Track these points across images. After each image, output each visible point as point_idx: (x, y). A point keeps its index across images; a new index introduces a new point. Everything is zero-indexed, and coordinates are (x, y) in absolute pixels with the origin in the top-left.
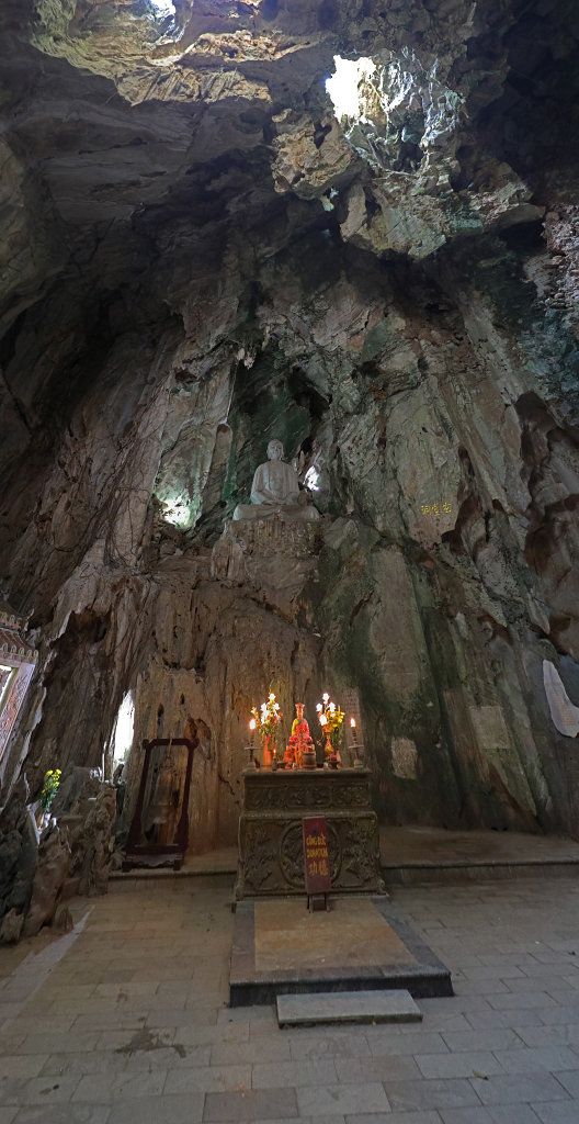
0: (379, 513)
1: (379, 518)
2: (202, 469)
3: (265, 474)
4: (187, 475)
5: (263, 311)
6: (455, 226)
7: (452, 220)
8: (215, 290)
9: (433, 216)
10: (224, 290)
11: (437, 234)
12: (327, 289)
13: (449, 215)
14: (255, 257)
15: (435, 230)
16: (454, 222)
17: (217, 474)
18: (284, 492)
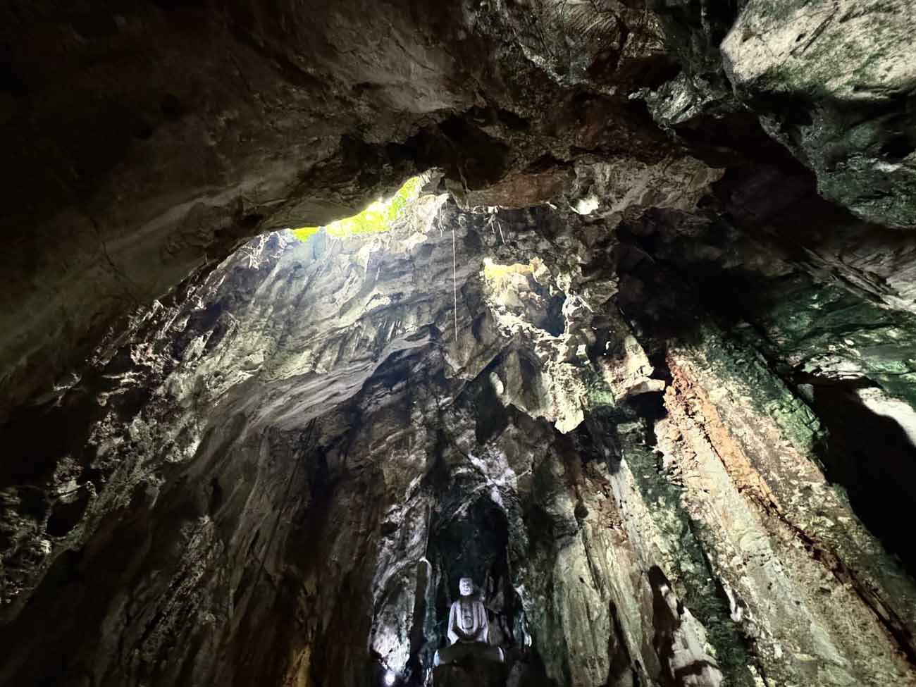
0: (548, 661)
1: (548, 666)
2: (408, 612)
3: (459, 612)
4: (396, 622)
5: (448, 453)
6: (592, 399)
7: (590, 391)
8: (407, 444)
9: (574, 386)
10: (414, 443)
11: (577, 410)
12: (497, 436)
13: (587, 385)
14: (437, 406)
15: (576, 405)
16: (591, 394)
17: (420, 607)
18: (475, 629)
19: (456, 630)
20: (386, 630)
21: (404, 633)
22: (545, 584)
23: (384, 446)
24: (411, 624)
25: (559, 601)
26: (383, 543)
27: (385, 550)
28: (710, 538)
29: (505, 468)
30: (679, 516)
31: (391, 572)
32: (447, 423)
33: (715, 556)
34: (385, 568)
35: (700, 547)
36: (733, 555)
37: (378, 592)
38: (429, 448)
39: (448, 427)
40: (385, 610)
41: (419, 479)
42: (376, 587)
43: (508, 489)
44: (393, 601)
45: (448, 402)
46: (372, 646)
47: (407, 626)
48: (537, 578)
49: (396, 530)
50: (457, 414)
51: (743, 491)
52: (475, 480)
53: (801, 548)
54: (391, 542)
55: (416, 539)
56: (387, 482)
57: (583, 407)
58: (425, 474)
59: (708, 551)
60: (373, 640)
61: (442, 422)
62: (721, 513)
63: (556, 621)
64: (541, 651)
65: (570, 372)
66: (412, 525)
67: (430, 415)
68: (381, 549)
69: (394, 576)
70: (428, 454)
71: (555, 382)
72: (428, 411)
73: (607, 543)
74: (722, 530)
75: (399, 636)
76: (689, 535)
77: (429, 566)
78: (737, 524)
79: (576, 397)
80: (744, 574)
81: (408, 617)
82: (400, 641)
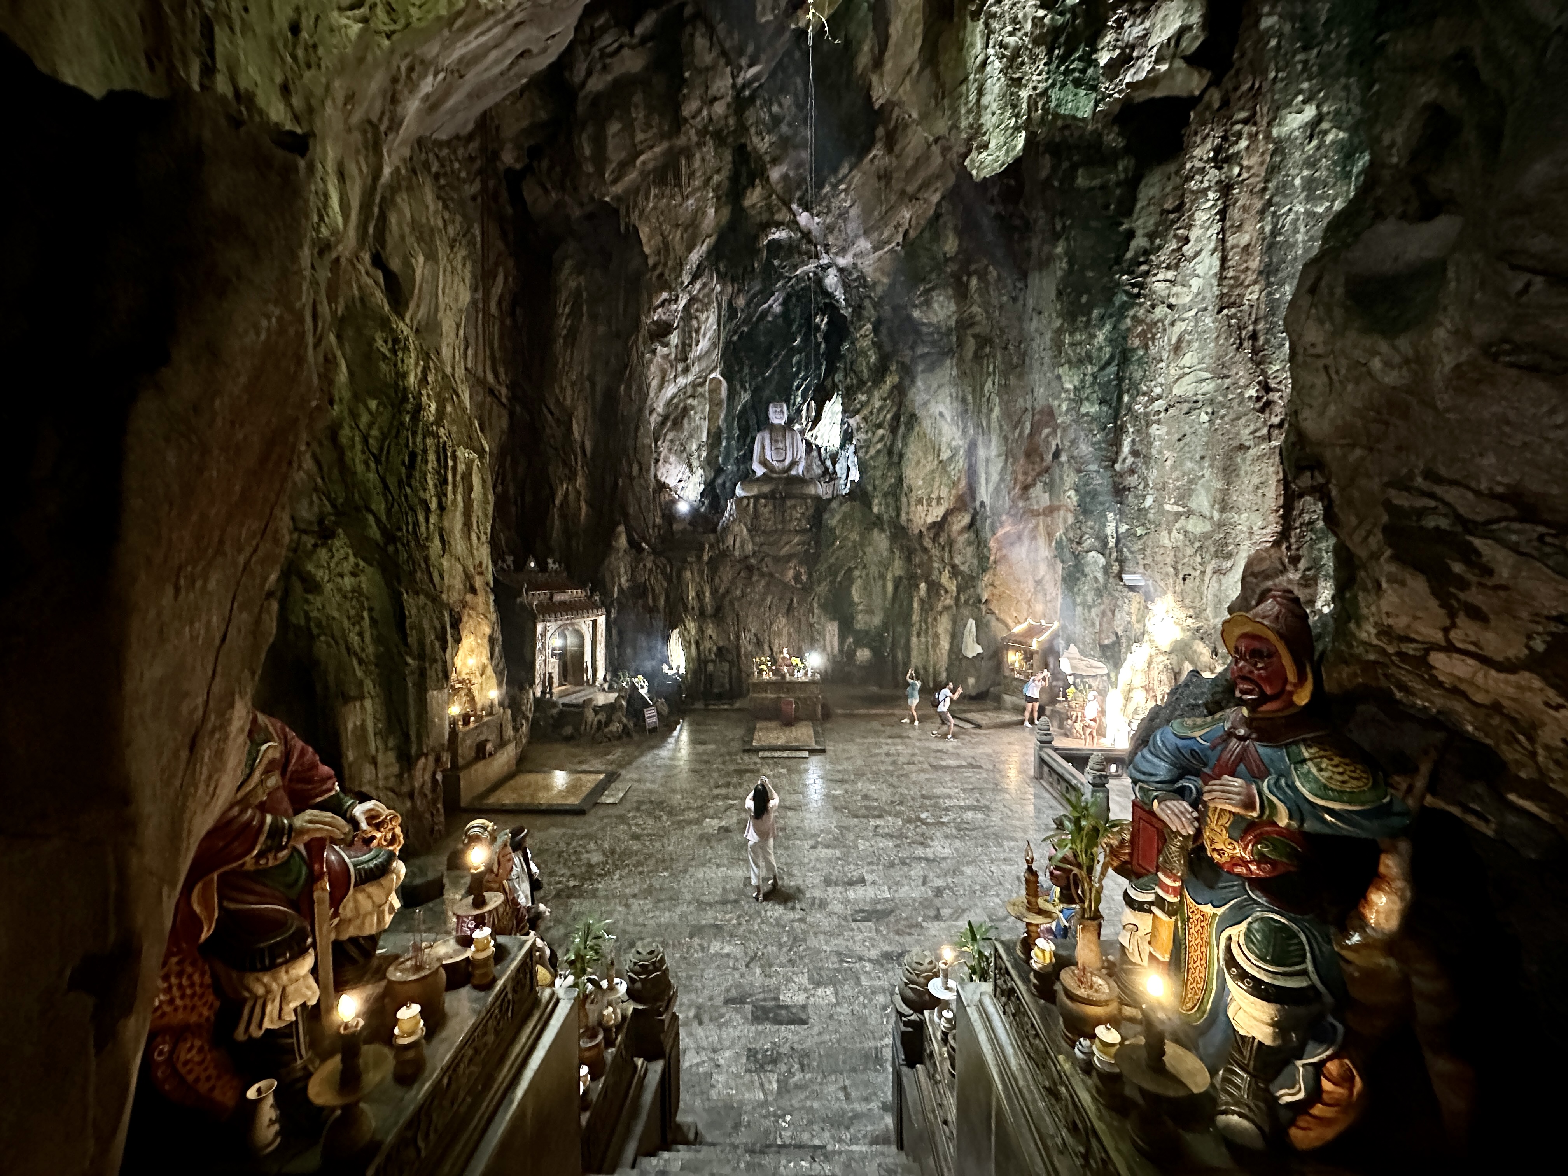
0: (877, 497)
2: (698, 440)
3: (767, 442)
4: (684, 451)
5: (754, 197)
6: (1053, 105)
7: (1053, 85)
8: (677, 176)
9: (1025, 68)
10: (691, 175)
11: (1017, 129)
12: (851, 170)
13: (1053, 66)
14: (734, 85)
15: (1017, 116)
16: (1054, 94)
17: (715, 437)
18: (787, 462)
19: (764, 463)
20: (673, 459)
21: (695, 463)
22: (889, 416)
23: (632, 176)
24: (704, 454)
25: (904, 437)
26: (654, 351)
27: (658, 359)
28: (1138, 375)
29: (857, 236)
30: (1111, 341)
31: (670, 390)
32: (753, 130)
33: (1133, 399)
34: (661, 387)
35: (1119, 385)
36: (1159, 397)
37: (654, 415)
38: (719, 185)
39: (756, 140)
40: (669, 437)
41: (705, 247)
42: (652, 411)
43: (855, 275)
44: (677, 425)
45: (756, 78)
46: (656, 476)
47: (699, 456)
48: (881, 409)
49: (670, 333)
50: (775, 109)
51: (1225, 311)
52: (800, 253)
53: (1251, 397)
54: (665, 350)
55: (704, 344)
56: (647, 250)
57: (1027, 125)
58: (713, 239)
59: (1128, 391)
60: (656, 470)
61: (742, 128)
62: (1173, 341)
63: (895, 459)
64: (870, 488)
65: (1028, 26)
66: (695, 323)
67: (719, 108)
68: (651, 361)
69: (674, 396)
70: (718, 198)
71: (991, 51)
72: (715, 99)
73: (991, 369)
74: (1163, 365)
75: (690, 466)
76: (1113, 369)
77: (724, 384)
78: (1188, 359)
79: (1024, 94)
80: (1158, 422)
81: (699, 447)
82: (691, 471)
